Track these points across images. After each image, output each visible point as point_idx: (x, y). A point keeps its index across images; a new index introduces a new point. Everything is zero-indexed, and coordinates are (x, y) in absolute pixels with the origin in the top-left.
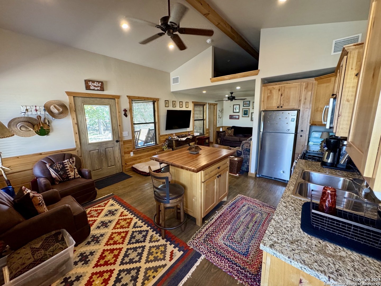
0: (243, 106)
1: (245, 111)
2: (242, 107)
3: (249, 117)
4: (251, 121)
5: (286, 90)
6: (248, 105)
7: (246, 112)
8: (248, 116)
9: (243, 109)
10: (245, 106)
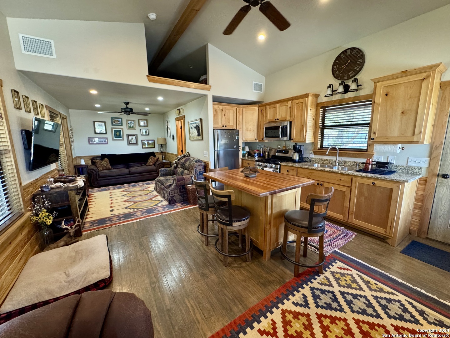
0: (112, 125)
1: (116, 132)
2: (109, 126)
3: (123, 140)
4: (128, 145)
5: (227, 111)
6: (120, 123)
7: (118, 134)
8: (122, 138)
9: (112, 128)
10: (115, 125)
